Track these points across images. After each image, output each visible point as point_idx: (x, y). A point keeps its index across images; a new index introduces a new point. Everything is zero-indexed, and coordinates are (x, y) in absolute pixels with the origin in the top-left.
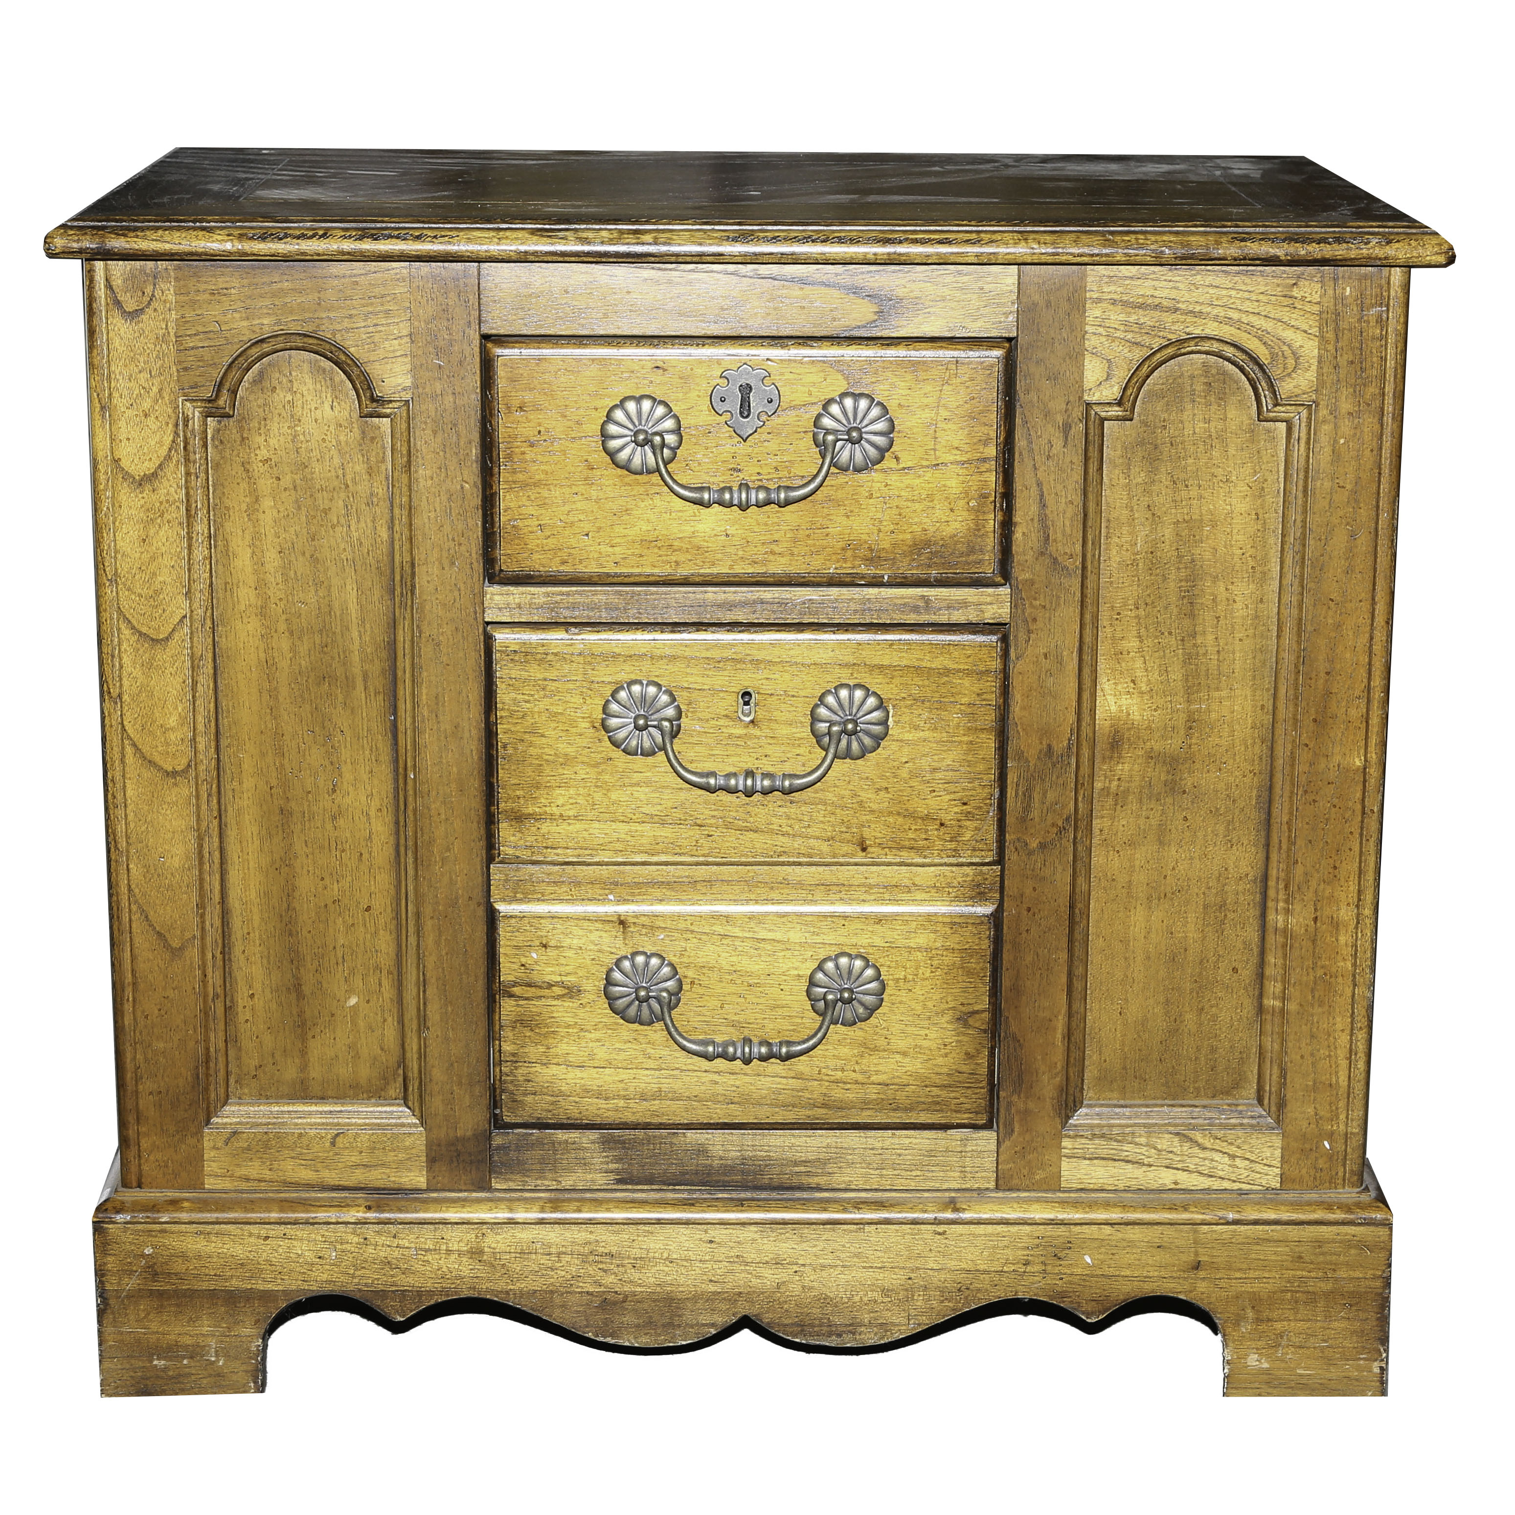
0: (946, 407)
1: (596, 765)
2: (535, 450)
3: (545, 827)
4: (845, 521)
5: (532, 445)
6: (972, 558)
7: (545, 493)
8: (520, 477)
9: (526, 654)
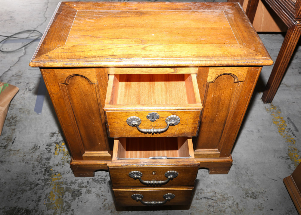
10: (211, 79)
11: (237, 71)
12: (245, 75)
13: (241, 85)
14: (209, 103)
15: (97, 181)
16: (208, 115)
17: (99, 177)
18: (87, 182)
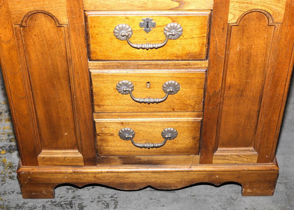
0: (195, 26)
1: (115, 96)
2: (98, 35)
3: (104, 107)
4: (171, 49)
5: (97, 34)
6: (200, 56)
7: (101, 44)
8: (95, 41)
9: (98, 76)
10: (234, 18)
11: (270, 6)
12: (283, 11)
13: (279, 29)
14: (234, 61)
15: (59, 205)
16: (234, 83)
17: (62, 199)
18: (42, 206)
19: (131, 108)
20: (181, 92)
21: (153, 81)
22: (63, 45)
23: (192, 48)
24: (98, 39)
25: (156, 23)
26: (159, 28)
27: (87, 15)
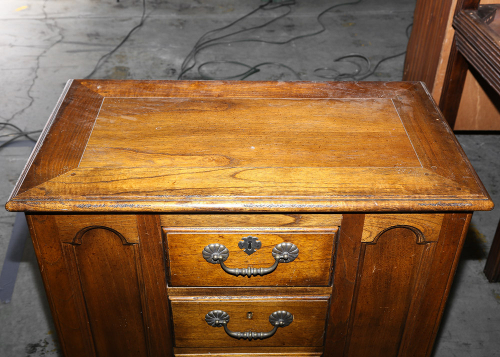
0: (316, 246)
1: (204, 328)
2: (181, 257)
3: (189, 341)
4: (281, 274)
5: (180, 256)
6: (322, 282)
7: (185, 268)
8: (177, 264)
9: (181, 305)
10: (370, 236)
11: (421, 221)
12: (439, 228)
13: (432, 248)
14: (367, 284)
16: (367, 310)
19: (226, 342)
20: (294, 323)
21: (256, 311)
22: (132, 266)
23: (311, 272)
24: (180, 262)
25: (262, 242)
26: (265, 249)
27: (165, 232)
